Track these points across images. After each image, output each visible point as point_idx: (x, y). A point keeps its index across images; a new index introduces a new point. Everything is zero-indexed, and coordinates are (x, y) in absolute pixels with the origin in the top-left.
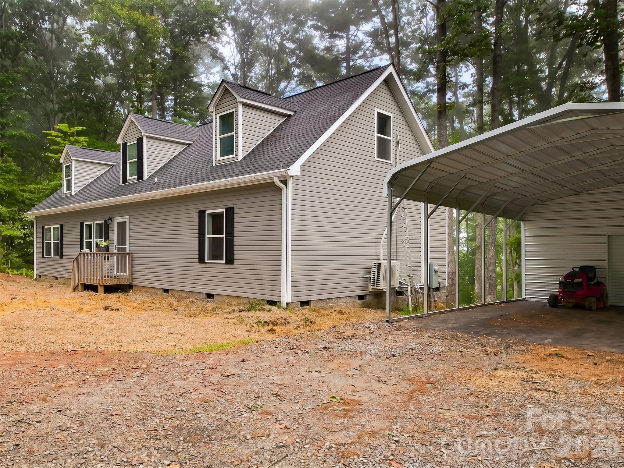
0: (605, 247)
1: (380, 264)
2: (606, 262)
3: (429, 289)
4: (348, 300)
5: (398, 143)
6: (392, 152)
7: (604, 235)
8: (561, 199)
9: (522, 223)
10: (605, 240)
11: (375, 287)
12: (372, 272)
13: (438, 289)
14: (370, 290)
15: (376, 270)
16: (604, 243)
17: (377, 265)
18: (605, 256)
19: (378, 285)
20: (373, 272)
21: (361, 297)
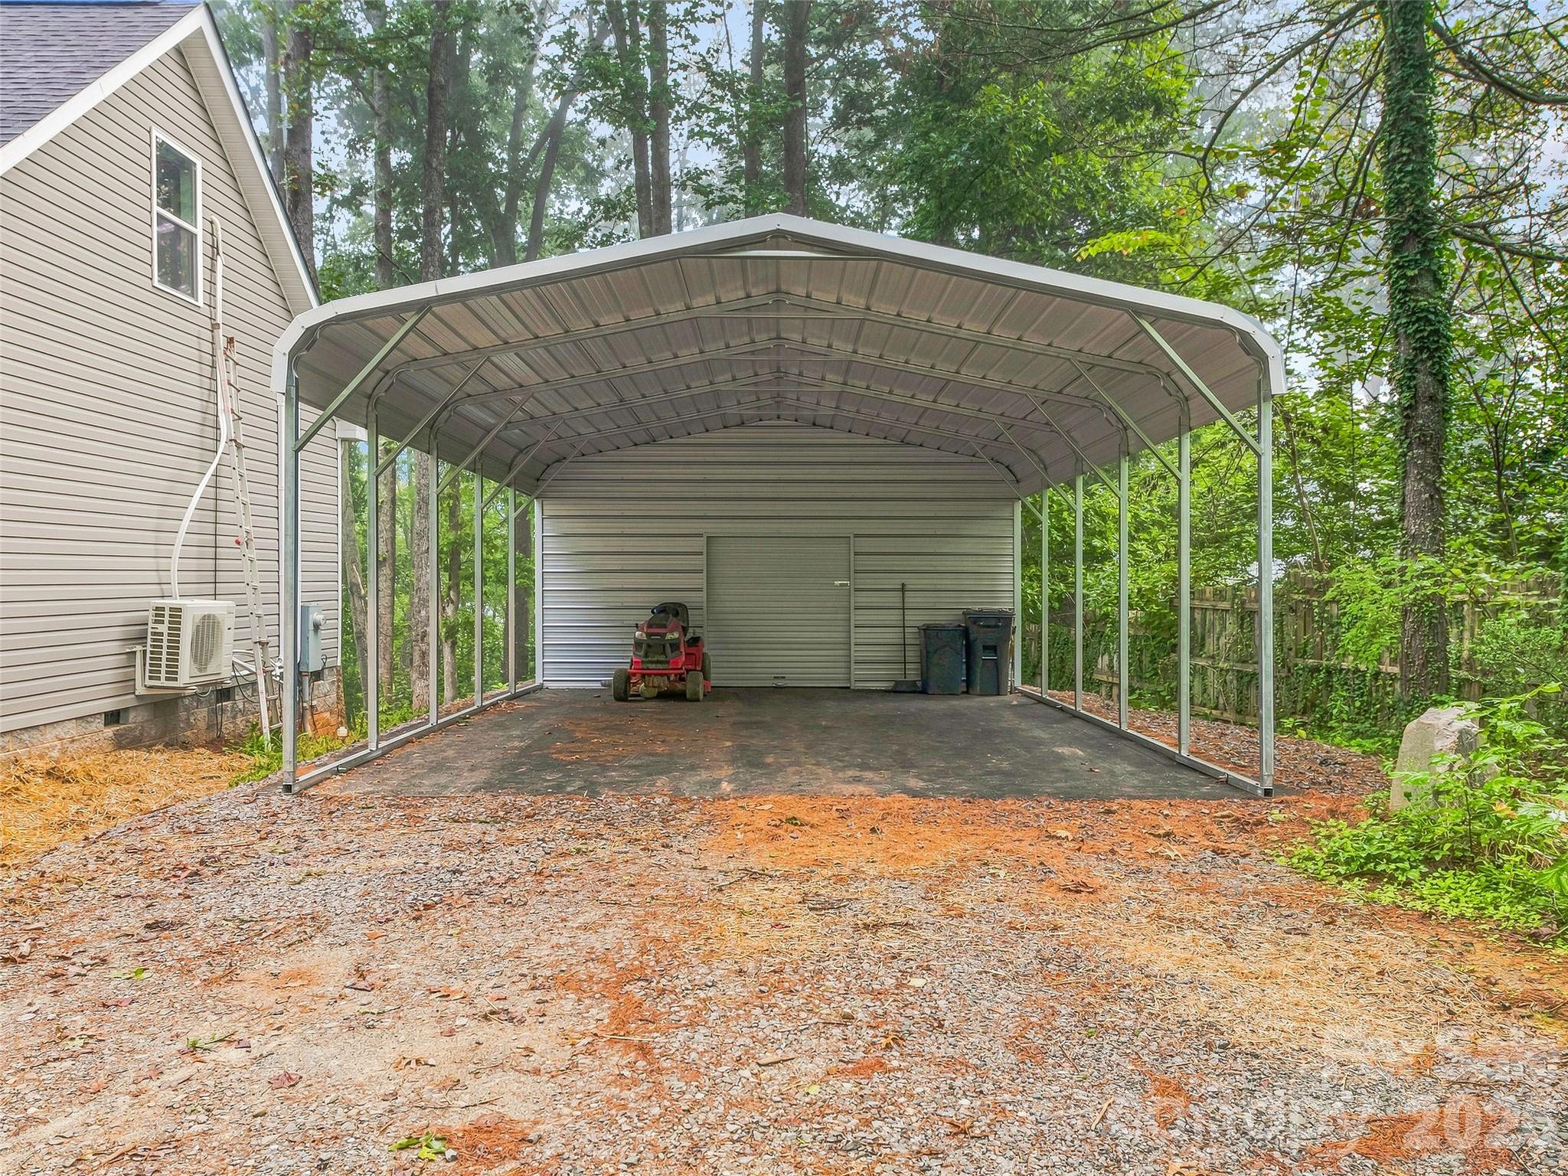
0: (700, 561)
1: (180, 610)
2: (704, 594)
3: (299, 675)
4: (72, 729)
5: (214, 247)
6: (201, 273)
7: (700, 535)
8: (618, 452)
9: (537, 505)
10: (700, 544)
11: (163, 682)
12: (149, 636)
13: (317, 676)
14: (140, 690)
15: (163, 628)
16: (701, 553)
17: (167, 613)
18: (700, 581)
19: (172, 675)
20: (154, 634)
21: (113, 717)
